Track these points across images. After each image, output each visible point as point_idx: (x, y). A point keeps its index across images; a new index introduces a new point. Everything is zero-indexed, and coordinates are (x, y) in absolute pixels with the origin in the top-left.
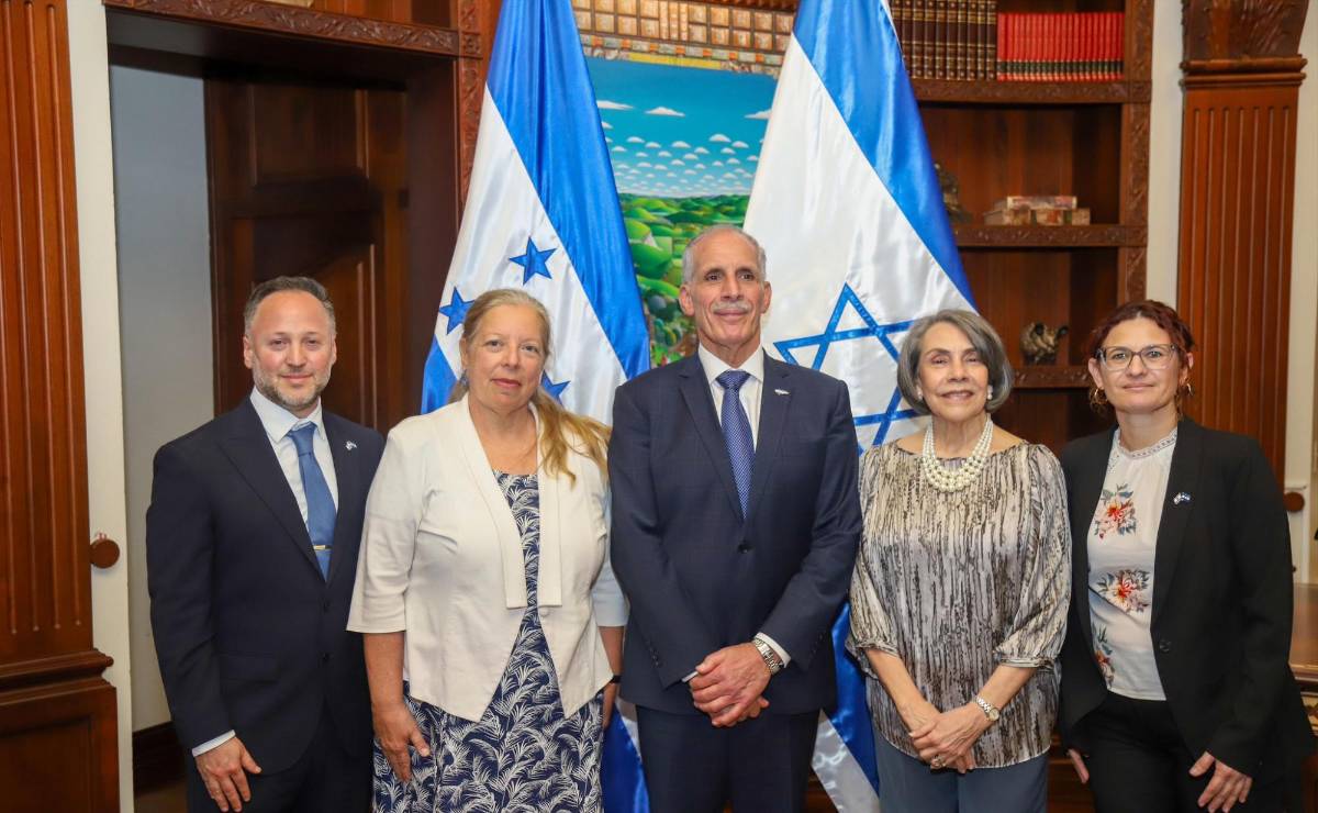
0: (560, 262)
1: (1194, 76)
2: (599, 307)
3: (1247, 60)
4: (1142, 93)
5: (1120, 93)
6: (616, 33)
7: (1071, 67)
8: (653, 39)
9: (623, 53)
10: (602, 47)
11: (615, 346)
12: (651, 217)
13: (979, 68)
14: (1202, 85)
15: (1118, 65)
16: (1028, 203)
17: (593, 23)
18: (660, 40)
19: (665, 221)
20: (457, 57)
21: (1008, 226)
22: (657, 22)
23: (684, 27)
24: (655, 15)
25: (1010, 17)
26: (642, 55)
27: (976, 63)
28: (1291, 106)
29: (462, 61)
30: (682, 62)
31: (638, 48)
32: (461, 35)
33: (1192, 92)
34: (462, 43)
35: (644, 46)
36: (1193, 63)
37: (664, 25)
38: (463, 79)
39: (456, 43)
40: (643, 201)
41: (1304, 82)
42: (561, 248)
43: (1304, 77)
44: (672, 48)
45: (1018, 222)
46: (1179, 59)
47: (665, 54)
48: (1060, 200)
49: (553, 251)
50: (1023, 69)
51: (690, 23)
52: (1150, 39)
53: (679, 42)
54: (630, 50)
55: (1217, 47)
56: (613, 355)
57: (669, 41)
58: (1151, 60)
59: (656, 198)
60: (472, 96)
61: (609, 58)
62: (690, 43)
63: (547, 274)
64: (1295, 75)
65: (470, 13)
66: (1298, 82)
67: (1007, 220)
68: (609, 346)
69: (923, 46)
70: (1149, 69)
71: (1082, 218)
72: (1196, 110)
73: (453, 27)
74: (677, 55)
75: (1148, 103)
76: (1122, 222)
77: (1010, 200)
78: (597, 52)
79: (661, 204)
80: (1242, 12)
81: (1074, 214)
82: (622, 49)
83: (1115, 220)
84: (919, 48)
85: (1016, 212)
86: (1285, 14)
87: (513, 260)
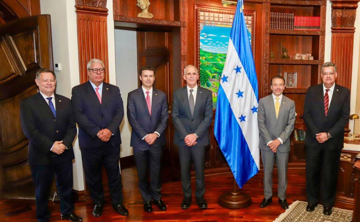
0: (242, 70)
1: (334, 30)
2: (249, 78)
3: (344, 28)
4: (323, 33)
5: (319, 33)
6: (214, 21)
7: (310, 27)
8: (221, 22)
9: (215, 25)
10: (211, 24)
11: (252, 85)
12: (221, 57)
13: (291, 27)
14: (335, 32)
15: (319, 27)
16: (301, 55)
17: (209, 19)
18: (223, 22)
19: (224, 58)
20: (181, 27)
21: (296, 60)
22: (222, 19)
23: (228, 19)
24: (222, 17)
25: (297, 17)
26: (219, 25)
27: (290, 26)
28: (352, 37)
29: (182, 27)
30: (227, 26)
31: (218, 24)
32: (182, 22)
33: (333, 33)
34: (182, 24)
35: (220, 23)
36: (333, 28)
37: (224, 19)
38: (182, 31)
39: (181, 24)
40: (219, 54)
41: (355, 32)
42: (243, 67)
43: (355, 31)
44: (225, 24)
45: (298, 59)
46: (331, 27)
47: (224, 25)
48: (308, 54)
49: (241, 68)
50: (300, 27)
51: (229, 18)
52: (325, 22)
53: (227, 22)
54: (217, 24)
55: (338, 24)
56: (252, 87)
57: (225, 22)
58: (325, 27)
59: (222, 54)
60: (184, 34)
61: (212, 26)
62: (229, 22)
63: (240, 72)
64: (353, 31)
65: (184, 18)
66: (354, 32)
67: (296, 58)
68: (251, 85)
69: (279, 23)
70: (325, 28)
71: (312, 58)
72: (334, 37)
73: (180, 21)
74: (227, 25)
75: (325, 35)
76: (319, 59)
77: (297, 54)
78: (210, 25)
79: (223, 55)
80: (343, 18)
81: (310, 57)
82: (215, 24)
83: (318, 59)
84: (278, 23)
85: (298, 57)
86: (351, 18)
87: (234, 69)
